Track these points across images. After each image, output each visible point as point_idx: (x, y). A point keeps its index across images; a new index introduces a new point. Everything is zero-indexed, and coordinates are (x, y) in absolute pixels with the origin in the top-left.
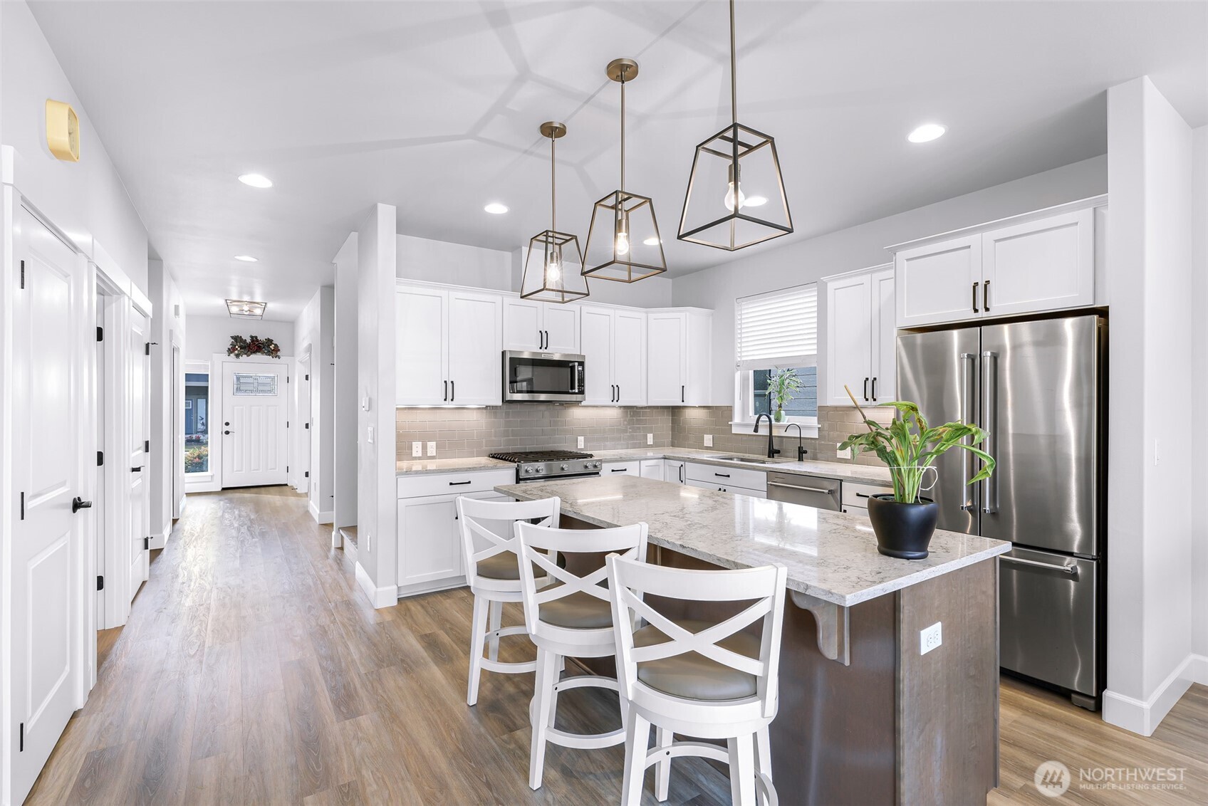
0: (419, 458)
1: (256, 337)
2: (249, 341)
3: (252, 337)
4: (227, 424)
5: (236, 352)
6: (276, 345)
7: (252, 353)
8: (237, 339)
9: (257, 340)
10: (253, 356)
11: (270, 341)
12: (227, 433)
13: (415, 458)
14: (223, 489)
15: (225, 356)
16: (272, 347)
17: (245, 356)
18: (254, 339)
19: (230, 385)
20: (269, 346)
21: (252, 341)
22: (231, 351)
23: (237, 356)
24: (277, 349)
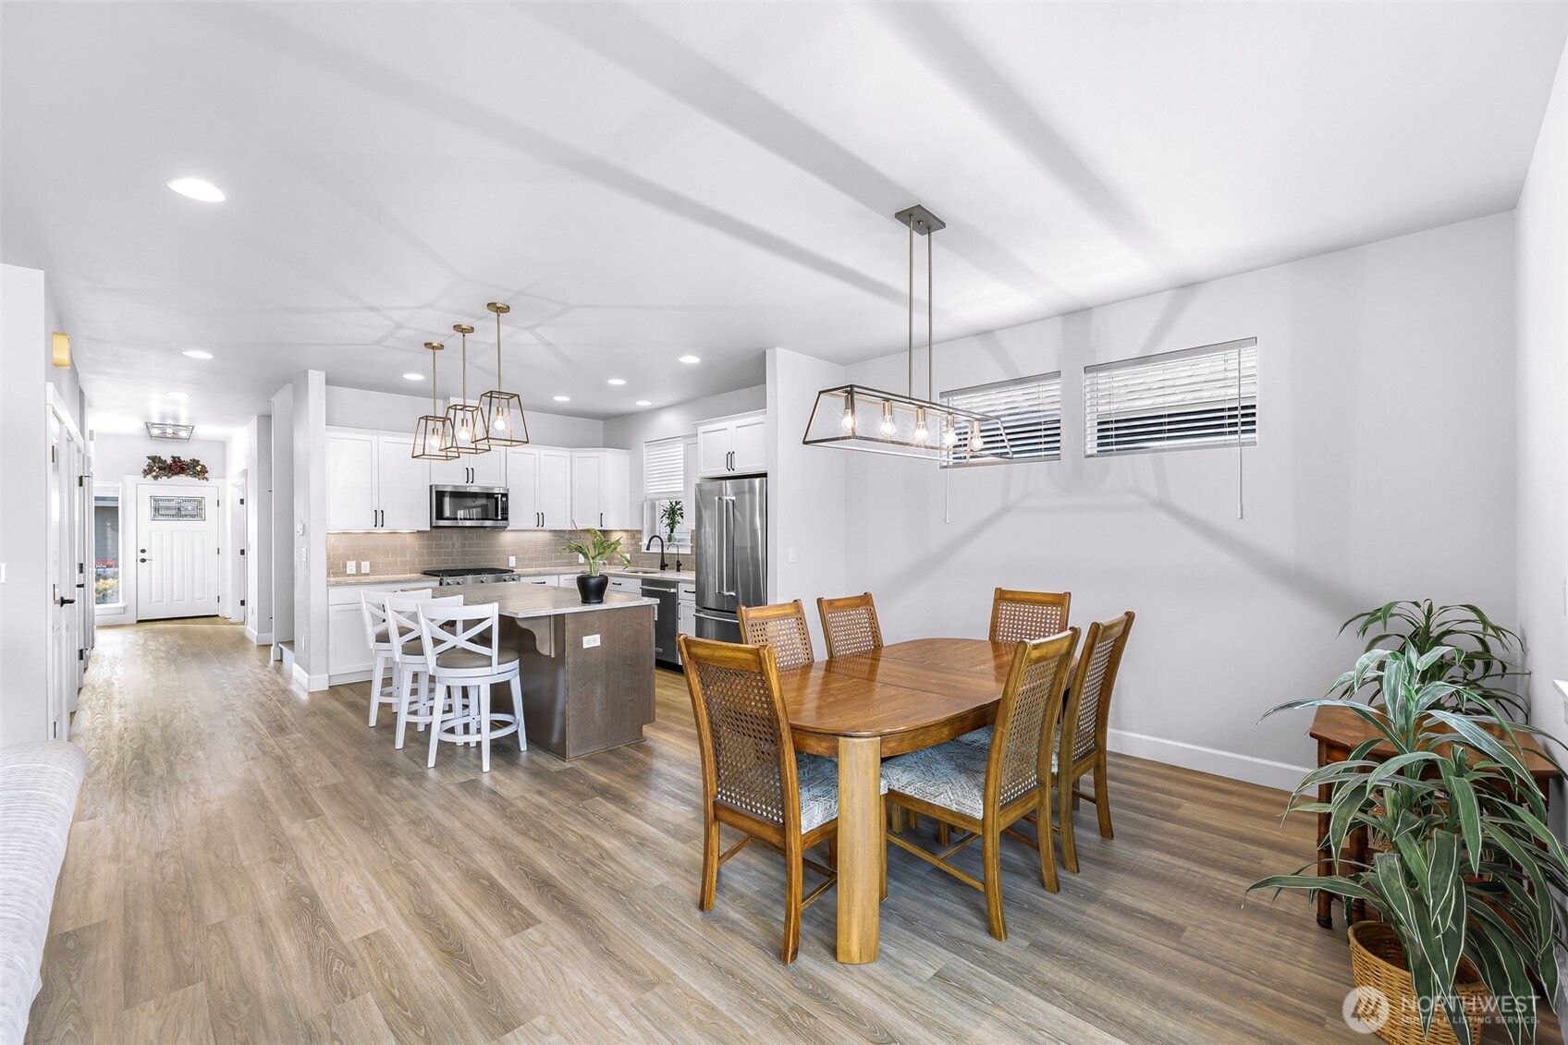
0: (353, 575)
1: (179, 458)
2: (169, 461)
3: (173, 457)
4: (143, 551)
5: (154, 473)
6: (203, 466)
7: (173, 474)
8: (154, 459)
9: (180, 461)
10: (175, 477)
11: (195, 463)
12: (143, 560)
13: (349, 575)
14: (139, 621)
15: (140, 478)
16: (199, 468)
17: (165, 478)
18: (176, 460)
19: (146, 510)
20: (194, 467)
21: (174, 462)
22: (147, 472)
23: (156, 478)
24: (204, 471)
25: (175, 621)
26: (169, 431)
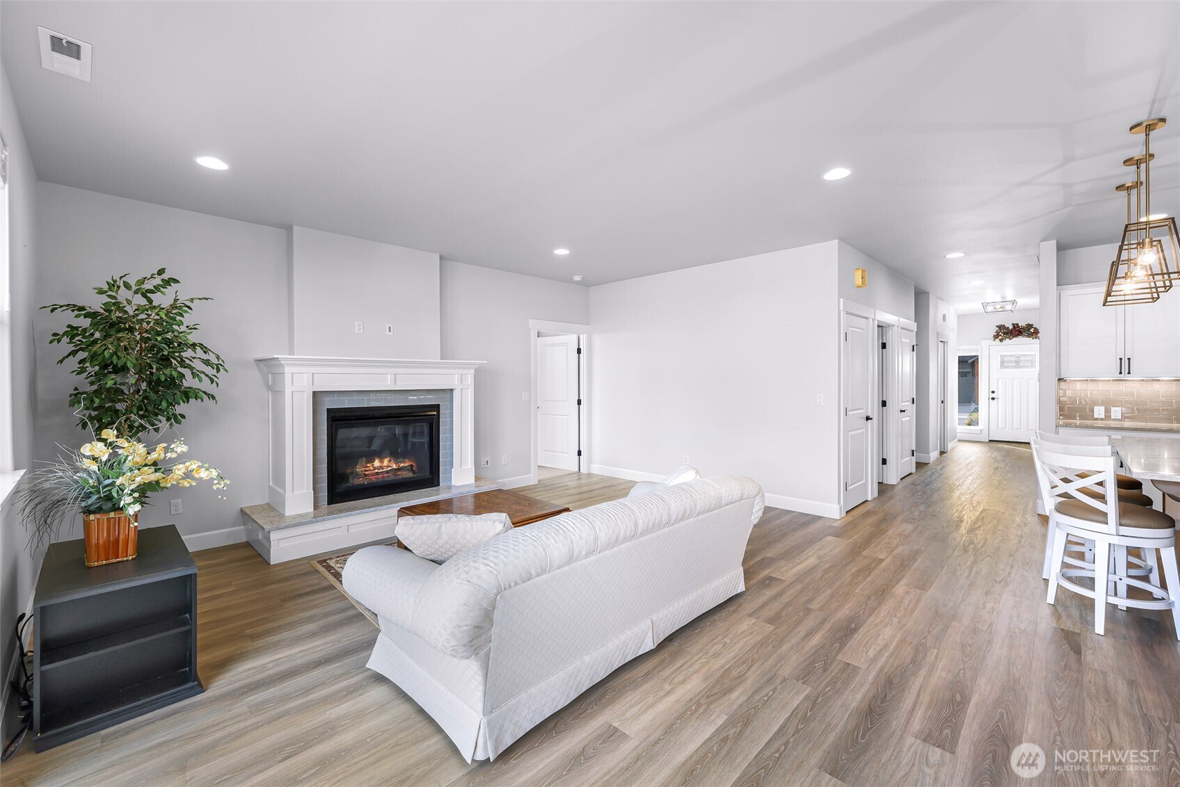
0: (1102, 419)
1: (1017, 324)
2: (1011, 327)
3: (1013, 324)
4: (993, 392)
5: (1000, 337)
6: (1035, 328)
7: (1013, 337)
8: (1001, 327)
9: (1018, 327)
10: (1015, 339)
11: (1030, 326)
12: (993, 399)
13: (1096, 419)
14: (990, 441)
15: (991, 342)
16: (1032, 330)
17: (1008, 340)
18: (1016, 326)
19: (996, 363)
20: (1029, 330)
21: (1014, 327)
22: (996, 337)
23: (1001, 340)
24: (1036, 332)
25: (1013, 444)
26: (998, 306)
